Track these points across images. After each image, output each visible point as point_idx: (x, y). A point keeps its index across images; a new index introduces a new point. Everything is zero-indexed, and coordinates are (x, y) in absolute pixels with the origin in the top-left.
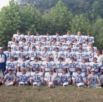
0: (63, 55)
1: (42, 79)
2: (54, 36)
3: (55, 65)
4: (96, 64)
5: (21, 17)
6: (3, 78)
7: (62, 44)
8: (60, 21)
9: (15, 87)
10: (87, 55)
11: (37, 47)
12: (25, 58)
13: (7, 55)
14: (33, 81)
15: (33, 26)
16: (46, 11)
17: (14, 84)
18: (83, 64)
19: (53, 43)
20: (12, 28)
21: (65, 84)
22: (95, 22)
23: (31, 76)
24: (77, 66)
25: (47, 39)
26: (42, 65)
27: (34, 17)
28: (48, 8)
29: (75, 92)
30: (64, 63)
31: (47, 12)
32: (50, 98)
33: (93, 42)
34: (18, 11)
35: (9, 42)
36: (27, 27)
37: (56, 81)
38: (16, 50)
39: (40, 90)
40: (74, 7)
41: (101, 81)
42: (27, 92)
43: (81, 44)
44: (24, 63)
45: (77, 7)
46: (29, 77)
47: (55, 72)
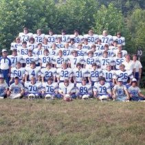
0: (83, 60)
4: (124, 73)
5: (27, 7)
6: (8, 89)
7: (81, 46)
8: (81, 13)
9: (23, 100)
10: (113, 61)
11: (50, 50)
15: (44, 19)
17: (21, 97)
18: (108, 72)
19: (70, 44)
20: (15, 23)
21: (84, 96)
22: (131, 14)
24: (101, 75)
26: (56, 72)
27: (44, 7)
29: (96, 106)
32: (65, 111)
36: (36, 21)
37: (74, 93)
38: (23, 53)
39: (54, 104)
42: (38, 105)
43: (107, 46)
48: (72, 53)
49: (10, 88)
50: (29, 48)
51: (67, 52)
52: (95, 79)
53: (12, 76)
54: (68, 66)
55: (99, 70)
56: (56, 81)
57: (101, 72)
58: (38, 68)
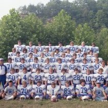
0: (66, 66)
1: (44, 91)
2: (57, 47)
3: (58, 77)
4: (101, 75)
5: (22, 27)
6: (3, 91)
7: (65, 55)
8: (63, 30)
9: (16, 101)
11: (39, 58)
12: (26, 70)
13: (7, 67)
14: (35, 94)
15: (35, 36)
16: (49, 20)
18: (88, 76)
20: (13, 38)
22: (99, 32)
23: (32, 89)
24: (82, 78)
25: (50, 49)
27: (35, 26)
28: (51, 17)
30: (67, 75)
31: (50, 22)
33: (98, 52)
34: (18, 20)
35: (10, 53)
36: (29, 37)
37: (60, 94)
38: (17, 61)
39: (42, 105)
40: (77, 15)
41: (106, 94)
42: (28, 106)
44: (25, 76)
45: (81, 16)
46: (30, 91)
47: (58, 84)
48: (57, 60)
49: (5, 90)
50: (21, 57)
51: (53, 60)
52: (76, 82)
53: (7, 80)
54: (54, 71)
55: (80, 74)
56: (44, 84)
57: (82, 76)
58: (29, 73)
